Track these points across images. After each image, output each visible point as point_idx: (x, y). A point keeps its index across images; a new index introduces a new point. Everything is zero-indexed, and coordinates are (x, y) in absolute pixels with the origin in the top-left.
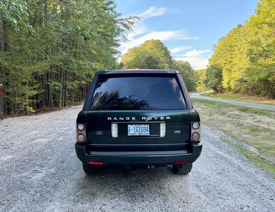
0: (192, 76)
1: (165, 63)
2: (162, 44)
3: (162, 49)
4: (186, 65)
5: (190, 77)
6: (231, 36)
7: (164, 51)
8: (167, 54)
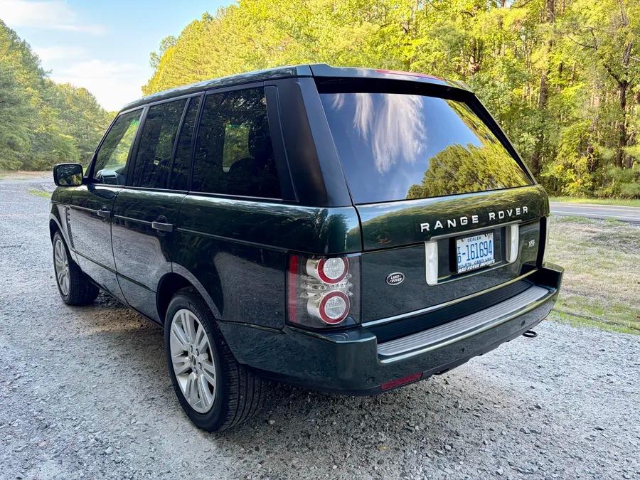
0: (102, 126)
1: (28, 86)
2: (12, 32)
3: (13, 46)
4: (84, 96)
5: (97, 129)
6: (192, 38)
7: (19, 54)
8: (29, 62)
